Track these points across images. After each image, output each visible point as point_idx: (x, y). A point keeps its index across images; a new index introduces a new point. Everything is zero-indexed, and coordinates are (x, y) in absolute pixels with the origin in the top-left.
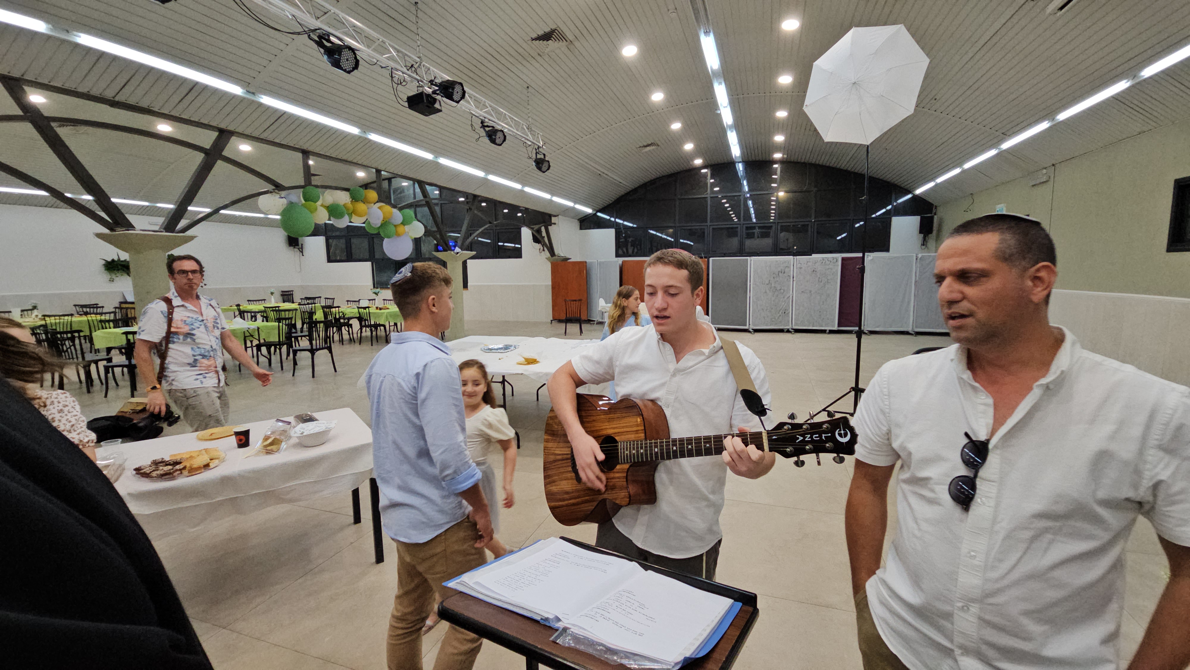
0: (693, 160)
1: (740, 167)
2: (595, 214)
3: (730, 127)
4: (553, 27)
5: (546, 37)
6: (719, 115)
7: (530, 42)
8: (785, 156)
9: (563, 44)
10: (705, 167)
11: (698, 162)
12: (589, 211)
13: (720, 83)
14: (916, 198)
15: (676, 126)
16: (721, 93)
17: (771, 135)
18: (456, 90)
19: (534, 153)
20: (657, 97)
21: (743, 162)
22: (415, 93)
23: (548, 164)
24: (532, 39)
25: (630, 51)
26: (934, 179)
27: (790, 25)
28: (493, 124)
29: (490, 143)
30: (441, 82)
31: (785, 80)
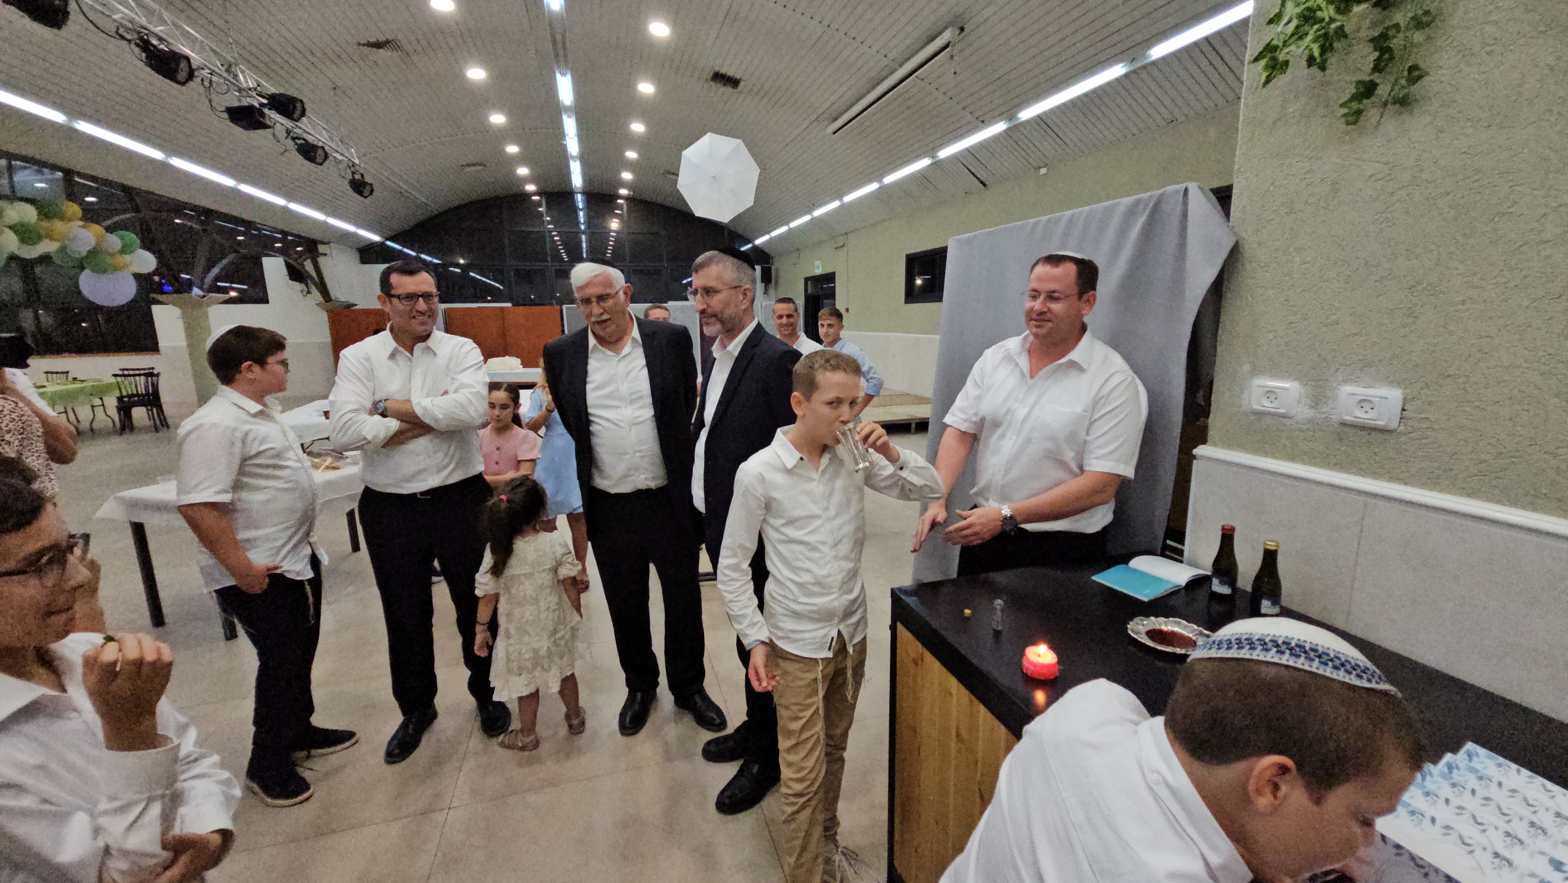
0: (524, 186)
1: (579, 198)
2: (382, 244)
3: (573, 157)
4: (390, 38)
5: (378, 45)
6: (566, 145)
7: (355, 46)
8: (632, 193)
9: (395, 55)
10: (535, 194)
11: (531, 188)
12: (376, 238)
13: (569, 117)
14: (756, 248)
15: (512, 149)
16: (570, 125)
17: (618, 173)
18: (295, 107)
19: (349, 171)
20: (498, 119)
21: (583, 193)
22: (236, 104)
23: (368, 188)
24: (359, 44)
25: (476, 74)
26: (768, 232)
27: (646, 88)
28: (305, 136)
29: (300, 159)
30: (269, 93)
31: (638, 127)
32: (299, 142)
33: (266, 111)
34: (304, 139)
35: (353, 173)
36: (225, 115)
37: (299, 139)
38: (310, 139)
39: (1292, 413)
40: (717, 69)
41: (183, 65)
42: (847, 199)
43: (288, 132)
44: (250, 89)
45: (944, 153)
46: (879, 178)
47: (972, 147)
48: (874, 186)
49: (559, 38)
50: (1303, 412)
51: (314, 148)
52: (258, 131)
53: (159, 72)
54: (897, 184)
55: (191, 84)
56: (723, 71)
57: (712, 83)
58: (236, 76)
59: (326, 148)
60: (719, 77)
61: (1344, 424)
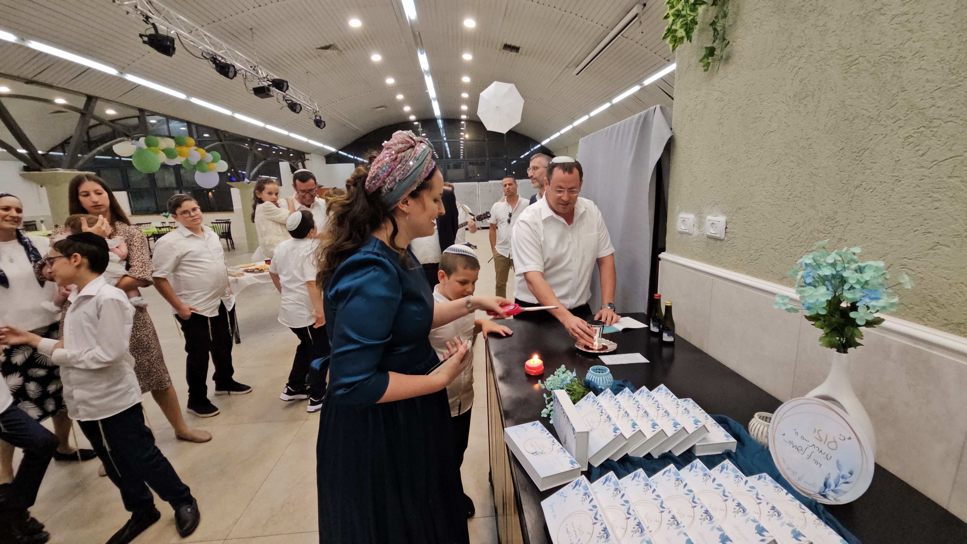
0: (409, 117)
1: (440, 122)
2: (337, 153)
3: (433, 99)
4: (332, 43)
5: (326, 48)
6: (428, 93)
7: (315, 50)
8: (468, 117)
9: (335, 52)
10: (415, 121)
11: (412, 118)
12: (333, 150)
13: (428, 76)
14: (543, 147)
15: (400, 97)
16: (429, 81)
17: (459, 106)
18: (283, 85)
19: (314, 116)
20: (390, 81)
21: (441, 119)
22: (258, 86)
23: (323, 123)
24: (317, 48)
25: (376, 58)
26: (549, 137)
27: (467, 57)
28: (292, 99)
29: (289, 111)
30: (272, 79)
31: (466, 79)
32: (288, 102)
33: (271, 88)
34: (291, 100)
35: (316, 116)
36: (253, 92)
37: (289, 100)
38: (294, 100)
39: (691, 232)
40: (505, 43)
41: (232, 69)
42: (593, 114)
43: (284, 97)
44: (264, 78)
45: (647, 82)
46: (610, 100)
47: (663, 77)
48: (607, 105)
49: (417, 33)
50: (696, 232)
51: (296, 104)
52: (267, 99)
53: (221, 74)
54: (621, 103)
55: (235, 78)
56: (509, 43)
57: (504, 51)
58: (257, 73)
59: (301, 104)
60: (507, 47)
61: (709, 237)
